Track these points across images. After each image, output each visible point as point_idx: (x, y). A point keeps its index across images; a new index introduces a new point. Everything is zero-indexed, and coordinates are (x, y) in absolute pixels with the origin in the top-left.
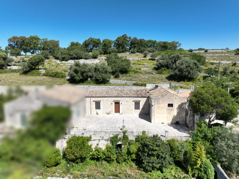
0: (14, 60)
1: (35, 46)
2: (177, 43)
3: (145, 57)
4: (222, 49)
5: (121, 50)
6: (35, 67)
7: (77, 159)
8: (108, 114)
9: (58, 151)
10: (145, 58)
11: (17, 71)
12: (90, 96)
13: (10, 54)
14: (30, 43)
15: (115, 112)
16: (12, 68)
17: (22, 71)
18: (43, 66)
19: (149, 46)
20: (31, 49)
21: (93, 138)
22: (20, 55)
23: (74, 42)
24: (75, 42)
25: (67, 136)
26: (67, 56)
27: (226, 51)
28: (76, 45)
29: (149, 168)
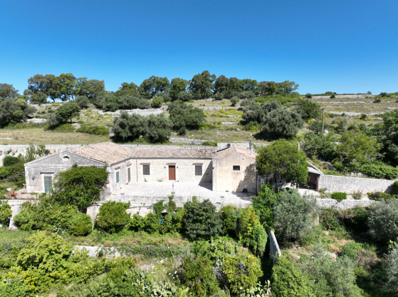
0: (36, 110)
1: (67, 89)
2: (293, 83)
3: (233, 105)
4: (358, 94)
5: (200, 95)
6: (67, 120)
7: (110, 227)
8: (160, 181)
9: (88, 218)
10: (233, 108)
11: (41, 126)
12: (136, 157)
13: (31, 100)
14: (60, 84)
15: (170, 179)
16: (34, 122)
17: (48, 126)
18: (78, 119)
19: (245, 88)
20: (62, 93)
21: (133, 204)
22: (45, 103)
23: (127, 83)
24: (129, 83)
25: (100, 202)
26: (114, 104)
27: (363, 97)
28: (130, 88)
29: (192, 236)
